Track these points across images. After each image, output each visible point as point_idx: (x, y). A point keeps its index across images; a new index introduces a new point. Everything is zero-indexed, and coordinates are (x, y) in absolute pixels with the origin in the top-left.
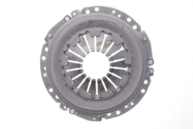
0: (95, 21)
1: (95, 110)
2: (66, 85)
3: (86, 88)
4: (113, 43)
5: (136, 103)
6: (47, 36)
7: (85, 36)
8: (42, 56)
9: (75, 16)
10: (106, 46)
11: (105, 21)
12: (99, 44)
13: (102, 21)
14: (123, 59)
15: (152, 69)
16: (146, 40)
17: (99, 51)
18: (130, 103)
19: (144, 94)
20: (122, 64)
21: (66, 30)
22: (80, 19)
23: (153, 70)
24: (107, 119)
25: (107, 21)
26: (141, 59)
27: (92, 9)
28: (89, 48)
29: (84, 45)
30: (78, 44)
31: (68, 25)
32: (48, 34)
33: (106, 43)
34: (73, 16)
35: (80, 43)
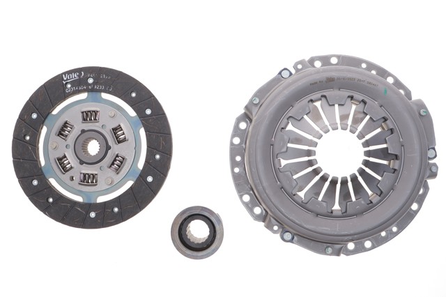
0: (339, 79)
1: (332, 233)
2: (282, 188)
3: (318, 194)
4: (368, 117)
5: (401, 229)
6: (251, 102)
7: (318, 104)
8: (233, 136)
9: (301, 69)
10: (356, 121)
11: (356, 81)
12: (344, 117)
13: (350, 79)
14: (384, 146)
15: (435, 165)
16: (424, 114)
17: (346, 129)
18: (390, 227)
19: (416, 212)
20: (383, 154)
21: (286, 92)
22: (311, 74)
23: (437, 168)
24: (347, 255)
25: (359, 80)
26: (417, 146)
27: (325, 60)
28: (327, 123)
29: (317, 118)
30: (305, 117)
31: (289, 85)
32: (253, 97)
33: (356, 116)
34: (297, 70)
35: (309, 115)
